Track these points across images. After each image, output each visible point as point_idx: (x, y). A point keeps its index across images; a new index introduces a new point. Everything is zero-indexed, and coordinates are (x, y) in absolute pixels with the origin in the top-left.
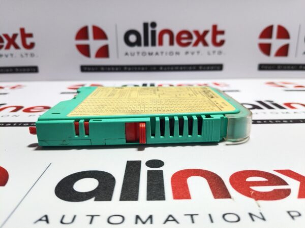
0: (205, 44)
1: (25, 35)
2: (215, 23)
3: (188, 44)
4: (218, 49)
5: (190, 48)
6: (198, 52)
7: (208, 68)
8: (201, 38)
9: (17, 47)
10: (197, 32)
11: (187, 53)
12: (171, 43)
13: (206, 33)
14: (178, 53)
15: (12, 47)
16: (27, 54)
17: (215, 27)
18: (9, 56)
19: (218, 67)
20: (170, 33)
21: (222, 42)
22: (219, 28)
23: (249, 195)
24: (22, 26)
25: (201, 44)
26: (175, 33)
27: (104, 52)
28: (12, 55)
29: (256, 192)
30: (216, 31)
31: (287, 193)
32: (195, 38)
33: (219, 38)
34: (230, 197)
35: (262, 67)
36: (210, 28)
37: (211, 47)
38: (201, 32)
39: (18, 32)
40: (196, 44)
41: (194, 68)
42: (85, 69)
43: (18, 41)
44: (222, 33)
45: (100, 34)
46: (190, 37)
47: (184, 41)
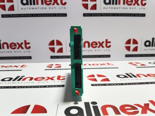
0: (103, 47)
1: (26, 43)
2: (107, 39)
3: (96, 47)
4: (108, 49)
5: (97, 49)
6: (100, 50)
7: (104, 56)
8: (101, 45)
9: (22, 48)
10: (99, 42)
11: (95, 50)
12: (89, 47)
13: (103, 42)
14: (91, 51)
15: (20, 48)
16: (27, 51)
17: (107, 40)
18: (19, 52)
19: (109, 56)
20: (88, 43)
21: (110, 46)
22: (108, 41)
23: (126, 113)
24: (25, 40)
25: (101, 47)
26: (90, 43)
27: (61, 50)
28: (20, 51)
29: (128, 112)
30: (107, 42)
31: (138, 112)
32: (99, 45)
33: (108, 44)
34: (120, 114)
35: (127, 56)
36: (105, 41)
37: (105, 48)
38: (101, 42)
39: (23, 42)
40: (99, 47)
41: (98, 56)
42: (52, 57)
43: (23, 46)
44: (110, 42)
45: (59, 43)
46: (97, 44)
47: (94, 46)
